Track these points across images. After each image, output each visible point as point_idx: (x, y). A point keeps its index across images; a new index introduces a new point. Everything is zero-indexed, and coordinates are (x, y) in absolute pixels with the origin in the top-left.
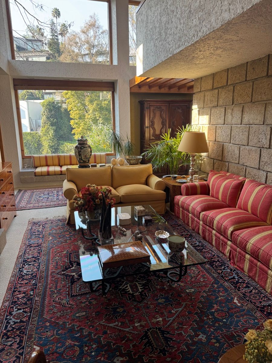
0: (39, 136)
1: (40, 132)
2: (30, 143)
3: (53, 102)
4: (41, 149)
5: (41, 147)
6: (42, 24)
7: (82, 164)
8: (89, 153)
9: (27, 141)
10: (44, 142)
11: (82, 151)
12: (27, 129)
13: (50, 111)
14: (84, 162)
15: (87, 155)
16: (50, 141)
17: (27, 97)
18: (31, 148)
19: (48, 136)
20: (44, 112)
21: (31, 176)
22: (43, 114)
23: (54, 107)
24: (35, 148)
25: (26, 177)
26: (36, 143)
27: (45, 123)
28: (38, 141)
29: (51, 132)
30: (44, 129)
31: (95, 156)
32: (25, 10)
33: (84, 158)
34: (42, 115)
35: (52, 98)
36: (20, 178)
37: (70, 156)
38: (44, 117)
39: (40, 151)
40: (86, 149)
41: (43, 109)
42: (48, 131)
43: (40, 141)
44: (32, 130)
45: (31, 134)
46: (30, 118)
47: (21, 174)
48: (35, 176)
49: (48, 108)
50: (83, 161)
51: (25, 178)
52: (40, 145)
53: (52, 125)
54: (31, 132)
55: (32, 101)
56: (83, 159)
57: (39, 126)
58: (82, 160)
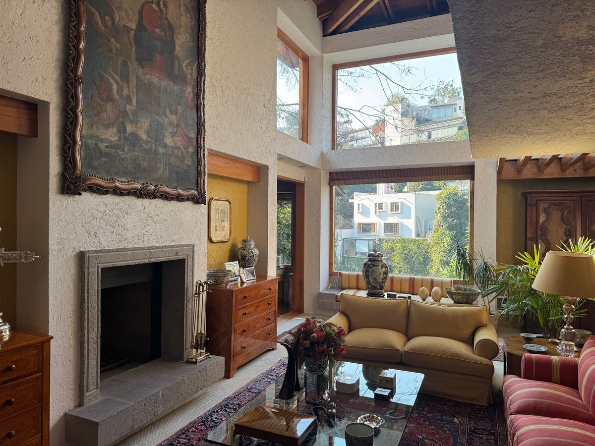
0: (428, 245)
1: (430, 238)
2: (413, 255)
3: (456, 194)
4: (427, 265)
5: (429, 262)
6: (409, 92)
7: (372, 291)
8: (380, 275)
9: (409, 251)
10: (433, 255)
11: (370, 270)
12: (411, 234)
13: (449, 206)
14: (374, 288)
15: (378, 277)
16: (443, 254)
17: (420, 187)
18: (414, 262)
19: (442, 245)
20: (439, 208)
21: (331, 301)
22: (438, 212)
23: (455, 200)
24: (419, 262)
25: (325, 300)
26: (421, 255)
27: (439, 225)
28: (426, 252)
29: (447, 240)
30: (436, 235)
31: (392, 278)
32: (388, 79)
33: (373, 282)
34: (436, 213)
35: (454, 187)
36: (318, 301)
37: (358, 276)
38: (438, 216)
39: (426, 268)
40: (377, 269)
41: (438, 204)
42: (442, 238)
43: (427, 253)
44: (418, 235)
45: (415, 241)
46: (417, 218)
47: (320, 295)
48: (337, 301)
49: (445, 202)
50: (372, 285)
51: (324, 302)
52: (427, 259)
53: (450, 228)
54: (417, 238)
55: (425, 192)
56: (372, 284)
57: (430, 230)
58: (370, 284)
